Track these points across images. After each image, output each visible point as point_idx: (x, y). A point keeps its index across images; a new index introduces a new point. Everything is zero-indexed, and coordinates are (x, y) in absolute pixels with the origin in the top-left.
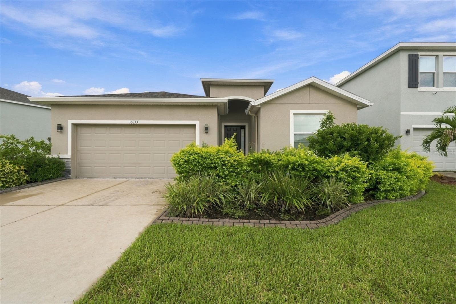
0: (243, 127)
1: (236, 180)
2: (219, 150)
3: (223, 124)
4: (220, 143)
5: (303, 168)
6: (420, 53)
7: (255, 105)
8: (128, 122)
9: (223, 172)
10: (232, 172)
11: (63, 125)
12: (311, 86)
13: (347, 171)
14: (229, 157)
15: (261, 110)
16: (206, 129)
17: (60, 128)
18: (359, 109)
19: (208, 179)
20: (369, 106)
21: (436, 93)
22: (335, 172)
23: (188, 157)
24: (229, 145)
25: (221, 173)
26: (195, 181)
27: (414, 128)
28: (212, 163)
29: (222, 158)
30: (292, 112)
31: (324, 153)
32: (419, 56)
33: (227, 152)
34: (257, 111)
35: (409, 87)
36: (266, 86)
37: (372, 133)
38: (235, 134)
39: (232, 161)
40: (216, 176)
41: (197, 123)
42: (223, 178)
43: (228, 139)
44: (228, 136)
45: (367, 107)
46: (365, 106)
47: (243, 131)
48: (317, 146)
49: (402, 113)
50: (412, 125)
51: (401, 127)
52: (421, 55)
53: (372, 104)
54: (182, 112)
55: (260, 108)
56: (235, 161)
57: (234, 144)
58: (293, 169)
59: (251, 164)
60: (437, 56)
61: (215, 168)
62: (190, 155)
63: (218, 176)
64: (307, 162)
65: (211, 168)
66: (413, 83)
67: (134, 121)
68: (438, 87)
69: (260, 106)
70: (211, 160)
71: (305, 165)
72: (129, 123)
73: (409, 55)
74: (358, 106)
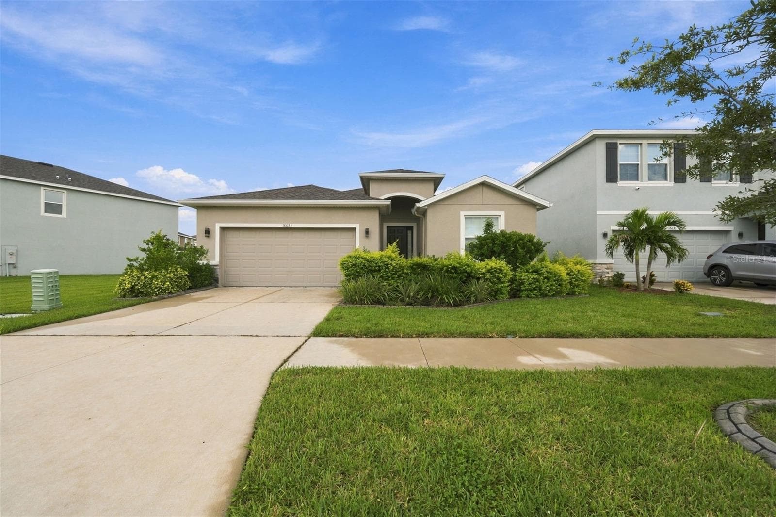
0: (411, 228)
1: (398, 281)
2: (382, 255)
3: (385, 225)
4: (382, 249)
5: (456, 270)
6: (619, 141)
7: (421, 206)
8: (281, 225)
9: (386, 275)
10: (394, 274)
11: (211, 228)
12: (484, 184)
13: (491, 273)
14: (392, 261)
15: (428, 211)
16: (367, 233)
17: (207, 232)
18: (538, 210)
19: (374, 280)
20: (547, 207)
21: (638, 189)
22: (482, 274)
23: (356, 261)
24: (392, 250)
25: (384, 275)
26: (362, 281)
27: (613, 230)
28: (376, 267)
29: (385, 262)
30: (463, 214)
31: (482, 257)
32: (618, 144)
33: (389, 257)
34: (424, 212)
35: (607, 182)
36: (436, 182)
37: (520, 239)
38: (397, 240)
39: (395, 264)
40: (380, 278)
41: (357, 226)
42: (386, 280)
43: (390, 244)
44: (390, 242)
45: (544, 208)
46: (544, 207)
47: (409, 233)
48: (476, 251)
49: (598, 213)
50: (610, 227)
51: (598, 229)
52: (620, 144)
53: (551, 205)
54: (340, 214)
55: (427, 209)
56: (397, 264)
57: (396, 250)
58: (447, 271)
59: (411, 267)
60: (641, 144)
61: (379, 270)
62: (357, 259)
63: (381, 277)
64: (458, 265)
65: (375, 271)
66: (611, 177)
67: (288, 225)
68: (642, 181)
69: (426, 207)
70: (376, 264)
71: (457, 267)
72: (282, 227)
73: (607, 143)
74: (538, 207)
